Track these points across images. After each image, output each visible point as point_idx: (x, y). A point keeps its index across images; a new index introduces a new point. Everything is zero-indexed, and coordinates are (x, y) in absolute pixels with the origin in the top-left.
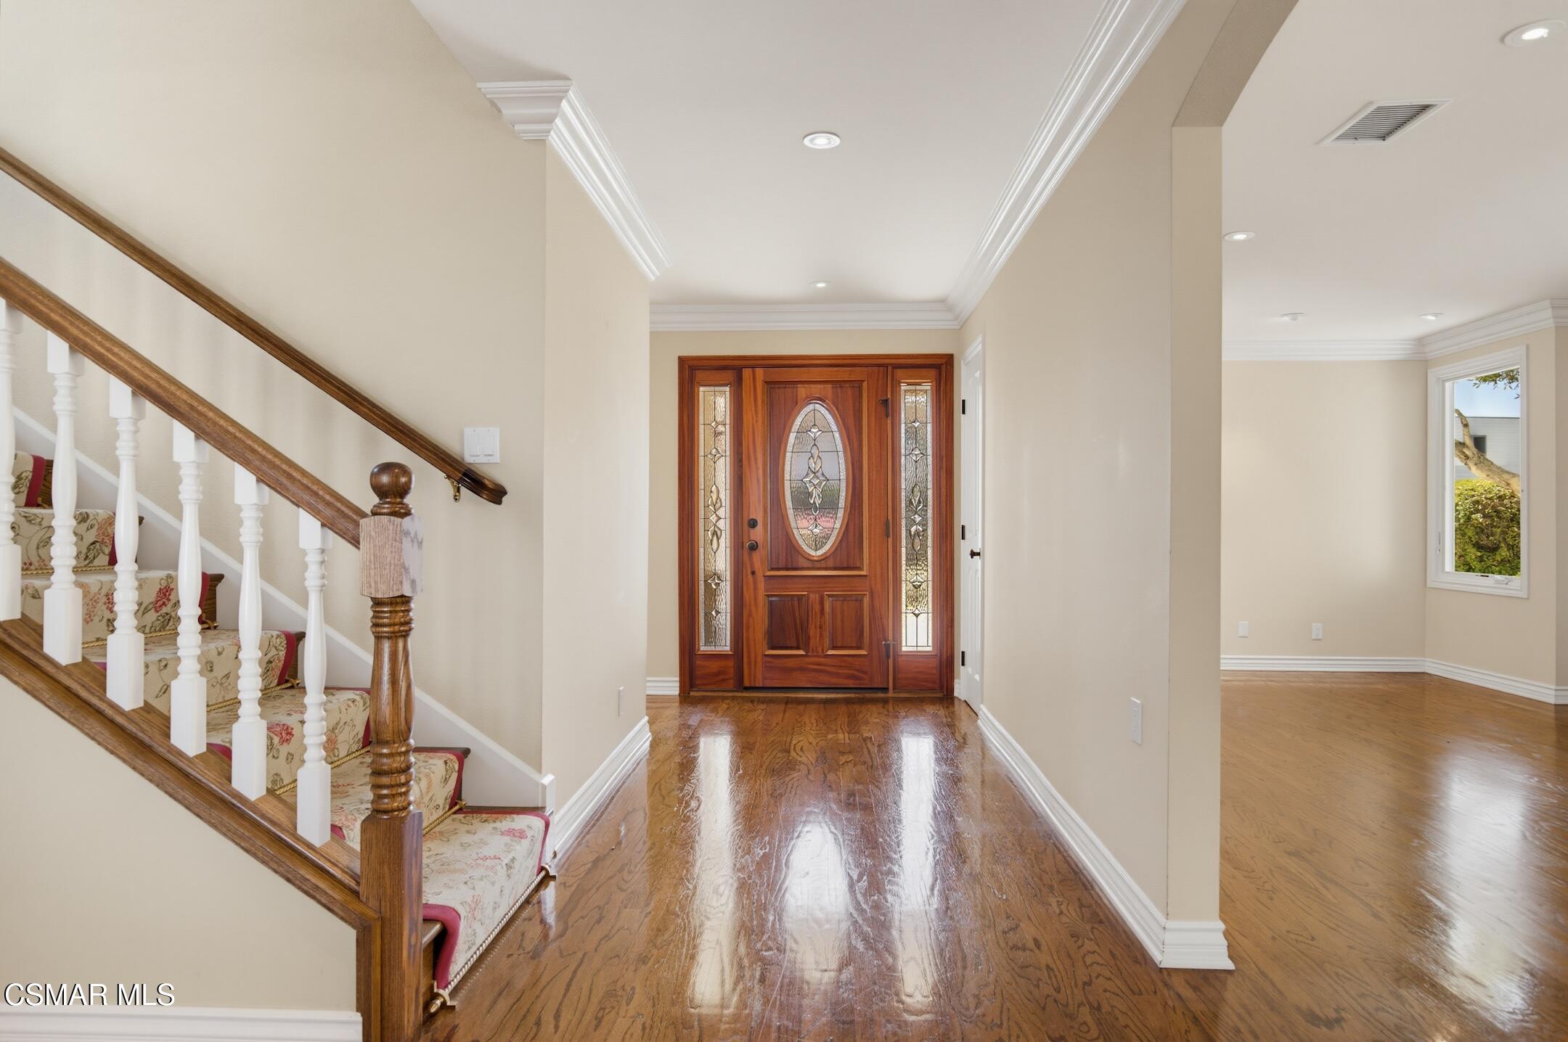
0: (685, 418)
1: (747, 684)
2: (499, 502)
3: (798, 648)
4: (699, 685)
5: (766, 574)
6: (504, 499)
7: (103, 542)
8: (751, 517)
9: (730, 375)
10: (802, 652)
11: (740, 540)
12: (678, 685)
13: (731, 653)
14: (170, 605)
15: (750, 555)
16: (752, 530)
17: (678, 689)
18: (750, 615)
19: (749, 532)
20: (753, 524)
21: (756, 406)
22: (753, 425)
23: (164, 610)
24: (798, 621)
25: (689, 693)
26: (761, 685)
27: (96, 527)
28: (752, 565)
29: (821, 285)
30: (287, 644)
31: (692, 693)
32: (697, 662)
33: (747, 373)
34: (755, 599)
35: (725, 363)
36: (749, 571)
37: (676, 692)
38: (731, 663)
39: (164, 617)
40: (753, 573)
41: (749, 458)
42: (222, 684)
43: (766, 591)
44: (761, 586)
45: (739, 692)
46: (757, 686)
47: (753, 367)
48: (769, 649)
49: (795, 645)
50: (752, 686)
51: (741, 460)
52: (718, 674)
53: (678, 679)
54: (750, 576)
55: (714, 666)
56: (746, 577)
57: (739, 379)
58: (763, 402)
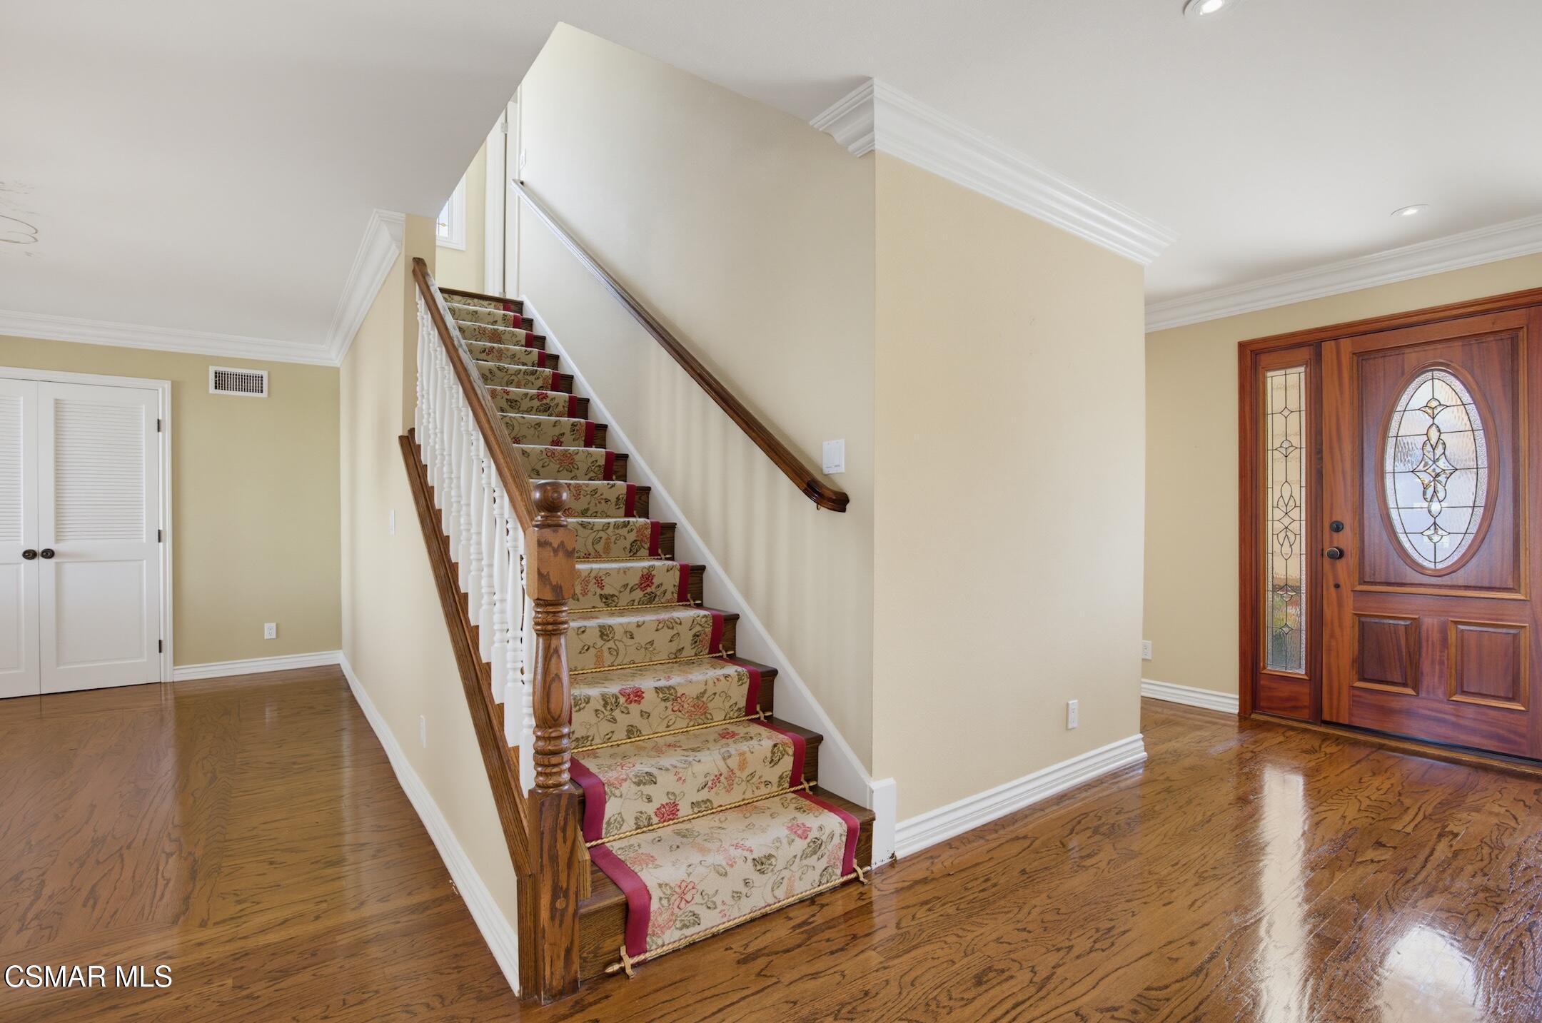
0: (1247, 408)
1: (1326, 717)
2: (843, 510)
3: (1405, 685)
4: (1263, 708)
5: (1356, 589)
6: (848, 507)
7: (642, 541)
8: (1334, 519)
9: (1305, 353)
10: (1410, 691)
11: (1320, 547)
12: (1237, 703)
13: (1306, 677)
14: (653, 587)
15: (1333, 567)
16: (1335, 534)
17: (1238, 707)
18: (1332, 636)
19: (1331, 537)
20: (1338, 527)
21: (1341, 384)
22: (1337, 408)
23: (649, 590)
24: (1404, 650)
25: (1250, 715)
26: (1346, 723)
27: (635, 531)
28: (1335, 576)
29: (1411, 212)
30: (713, 623)
31: (1253, 716)
32: (1262, 682)
33: (1328, 348)
34: (1340, 618)
35: (1298, 340)
36: (1331, 583)
37: (1235, 710)
38: (1306, 690)
39: (649, 595)
40: (1337, 586)
41: (1331, 448)
42: (646, 649)
43: (1355, 609)
44: (1349, 603)
45: (1315, 724)
46: (1341, 722)
47: (1336, 339)
48: (1360, 680)
49: (1400, 680)
50: (1334, 720)
51: (1320, 452)
52: (1288, 699)
53: (1238, 697)
54: (1332, 589)
55: (1285, 690)
56: (1327, 589)
57: (1318, 357)
58: (1351, 378)
